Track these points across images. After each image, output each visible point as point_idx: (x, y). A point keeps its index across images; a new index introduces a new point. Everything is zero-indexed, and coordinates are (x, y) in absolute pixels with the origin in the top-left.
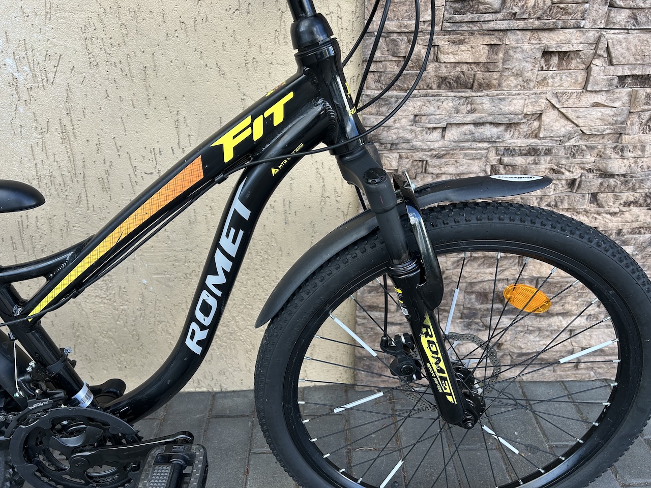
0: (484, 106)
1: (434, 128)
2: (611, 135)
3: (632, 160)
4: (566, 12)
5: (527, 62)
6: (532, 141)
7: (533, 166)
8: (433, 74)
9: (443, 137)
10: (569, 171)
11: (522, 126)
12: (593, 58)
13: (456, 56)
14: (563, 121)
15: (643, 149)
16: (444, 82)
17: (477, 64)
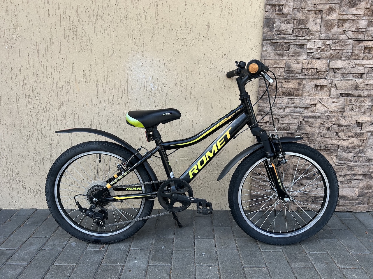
0: (297, 101)
1: (281, 108)
2: (340, 112)
3: (348, 121)
4: (321, 74)
5: (310, 88)
6: (313, 113)
7: (315, 122)
8: (281, 91)
9: (284, 111)
10: (327, 124)
11: (310, 108)
12: (331, 88)
13: (288, 86)
14: (323, 107)
15: (352, 118)
16: (284, 94)
17: (295, 88)
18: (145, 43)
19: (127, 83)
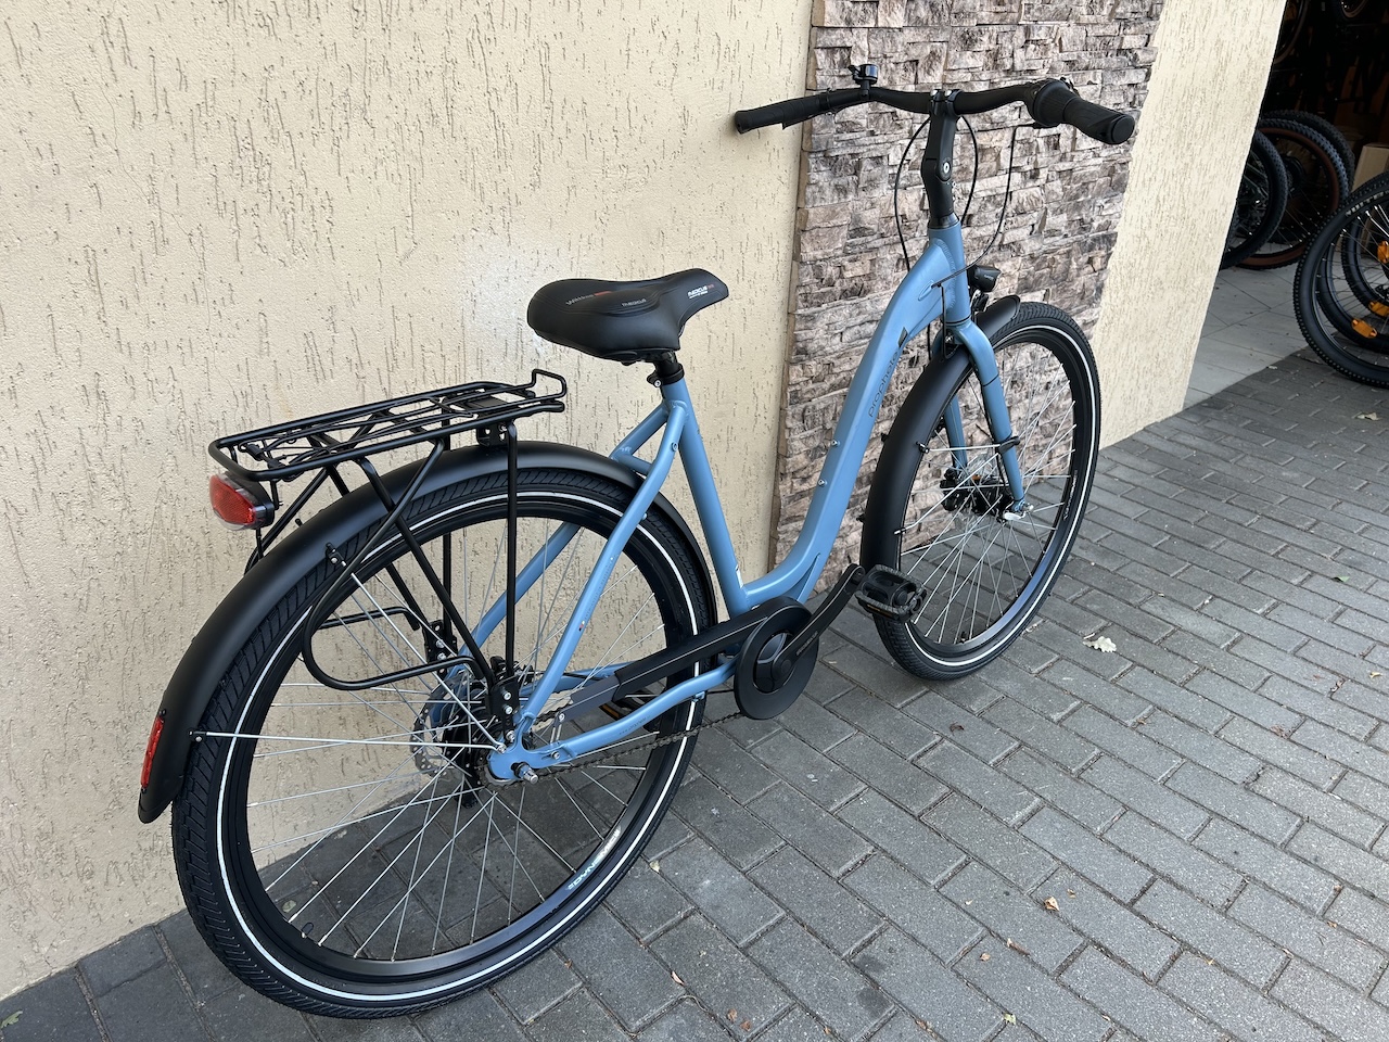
0: (866, 307)
1: (837, 334)
9: (842, 340)
17: (864, 275)
18: (513, 196)
19: (461, 348)
